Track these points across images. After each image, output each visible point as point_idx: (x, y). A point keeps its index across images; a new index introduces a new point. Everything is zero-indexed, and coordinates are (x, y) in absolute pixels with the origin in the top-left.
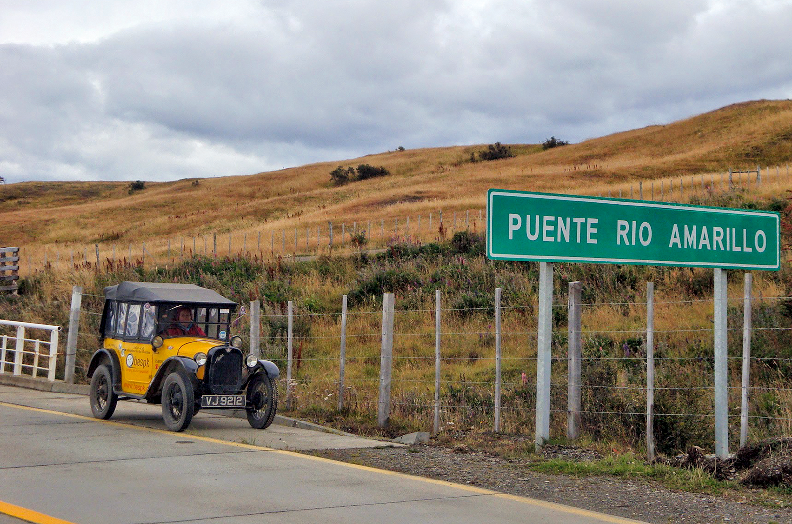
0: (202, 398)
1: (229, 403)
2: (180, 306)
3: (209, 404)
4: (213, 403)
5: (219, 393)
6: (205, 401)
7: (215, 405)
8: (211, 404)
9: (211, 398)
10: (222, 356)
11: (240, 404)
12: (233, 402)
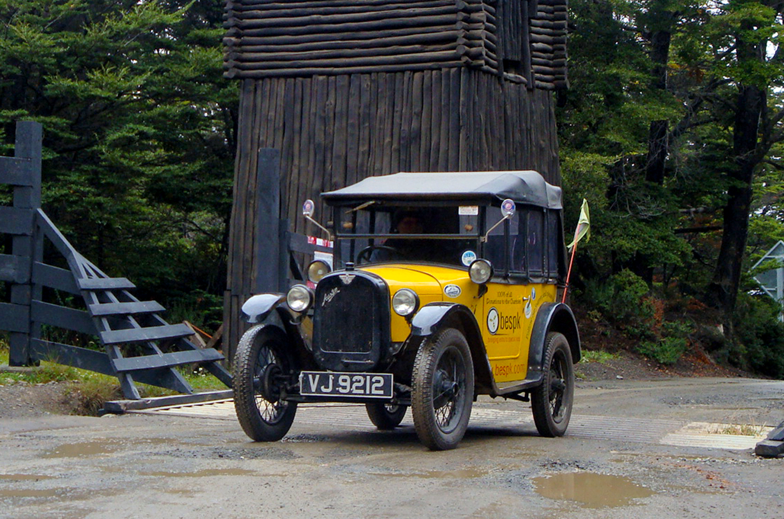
0: (301, 375)
1: (357, 388)
2: (371, 202)
3: (313, 389)
4: (322, 388)
5: (335, 369)
6: (306, 381)
7: (326, 391)
8: (318, 390)
9: (318, 376)
10: (335, 291)
11: (382, 392)
12: (364, 387)
